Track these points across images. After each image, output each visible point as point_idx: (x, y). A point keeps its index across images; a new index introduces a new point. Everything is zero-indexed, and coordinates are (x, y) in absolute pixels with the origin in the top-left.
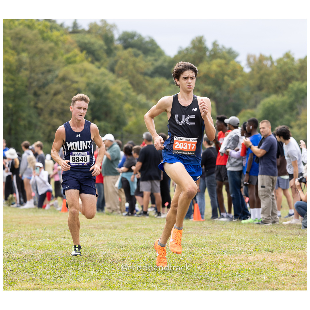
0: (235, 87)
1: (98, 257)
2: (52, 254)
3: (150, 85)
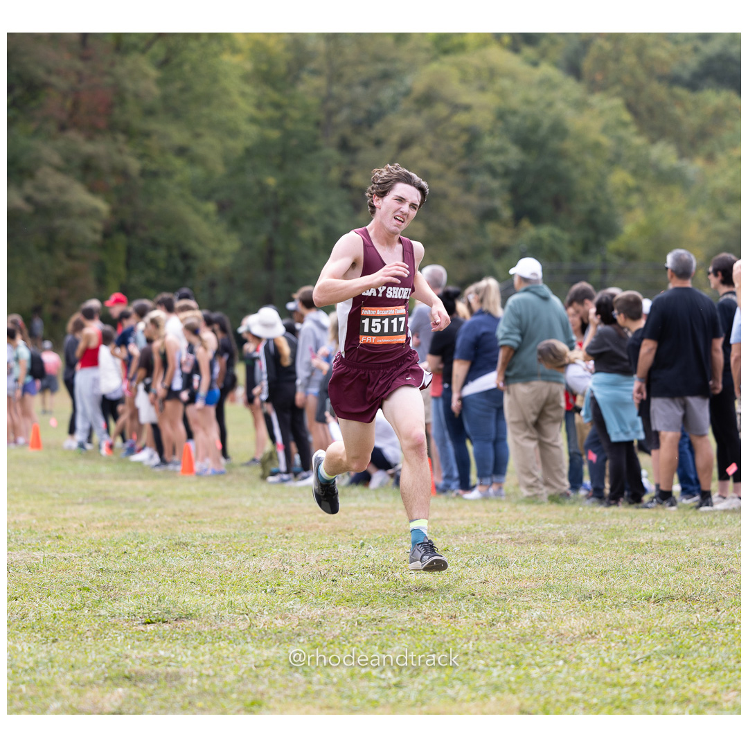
1: (517, 626)
2: (379, 619)
3: (687, 113)
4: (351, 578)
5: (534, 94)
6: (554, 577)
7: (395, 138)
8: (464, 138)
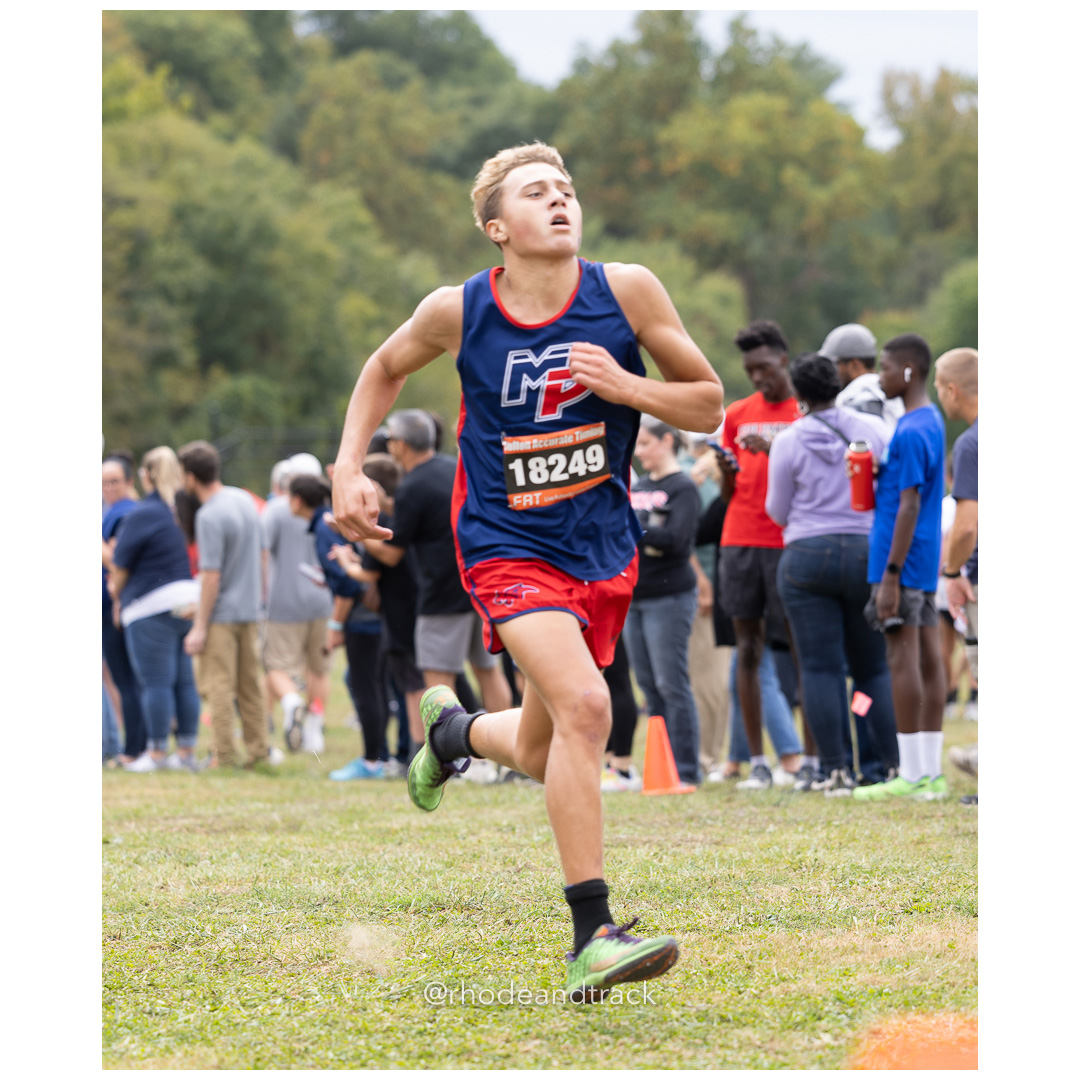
0: (830, 216)
3: (454, 211)
5: (228, 183)
8: (126, 246)
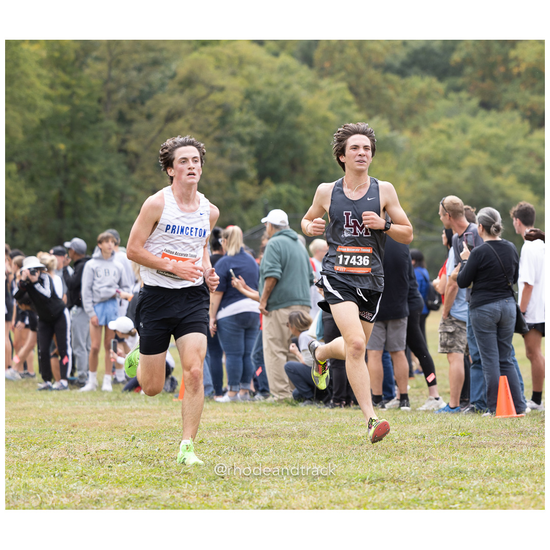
3: (398, 95)
4: (124, 464)
5: (275, 79)
6: (288, 463)
7: (163, 112)
8: (219, 113)
